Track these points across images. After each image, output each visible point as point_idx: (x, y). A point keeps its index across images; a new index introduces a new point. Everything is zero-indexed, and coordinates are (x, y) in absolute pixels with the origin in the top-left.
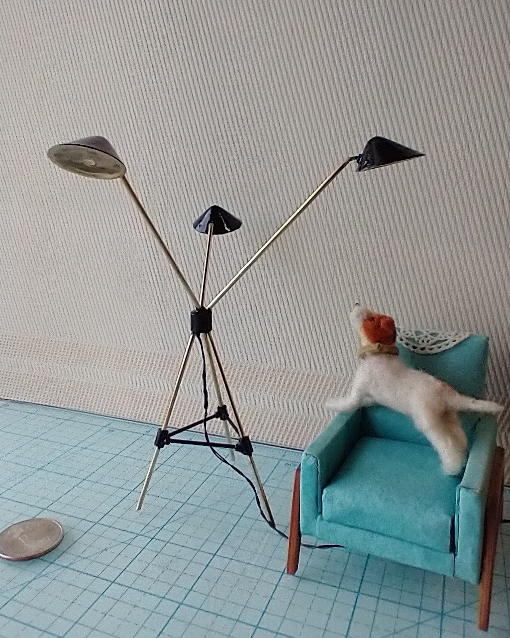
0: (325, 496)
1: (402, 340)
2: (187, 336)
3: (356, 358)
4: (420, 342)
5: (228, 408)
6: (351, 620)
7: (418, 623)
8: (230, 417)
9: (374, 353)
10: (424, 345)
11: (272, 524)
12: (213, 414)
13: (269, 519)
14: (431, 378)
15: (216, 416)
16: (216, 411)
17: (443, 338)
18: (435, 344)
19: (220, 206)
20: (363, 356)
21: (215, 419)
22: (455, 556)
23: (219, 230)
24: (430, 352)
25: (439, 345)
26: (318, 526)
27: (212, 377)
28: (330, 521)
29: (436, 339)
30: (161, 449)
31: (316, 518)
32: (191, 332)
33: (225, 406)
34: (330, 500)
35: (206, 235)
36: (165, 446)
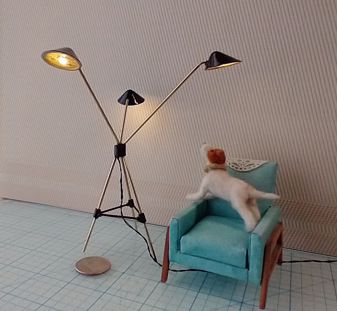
0: (182, 240)
1: (230, 164)
2: (112, 158)
3: (203, 171)
4: (240, 165)
5: (134, 201)
6: (193, 303)
7: (229, 306)
8: (135, 205)
9: (213, 169)
10: (242, 167)
11: (155, 260)
12: (126, 204)
13: (154, 257)
14: (242, 182)
15: (127, 205)
16: (128, 202)
17: (253, 163)
18: (247, 166)
19: (133, 90)
20: (207, 171)
21: (127, 207)
22: (248, 270)
23: (132, 103)
24: (245, 170)
25: (249, 167)
26: (178, 256)
27: (125, 183)
28: (184, 254)
29: (248, 164)
30: (97, 219)
31: (177, 252)
32: (114, 156)
33: (132, 200)
34: (185, 242)
35: (124, 105)
36: (99, 217)
